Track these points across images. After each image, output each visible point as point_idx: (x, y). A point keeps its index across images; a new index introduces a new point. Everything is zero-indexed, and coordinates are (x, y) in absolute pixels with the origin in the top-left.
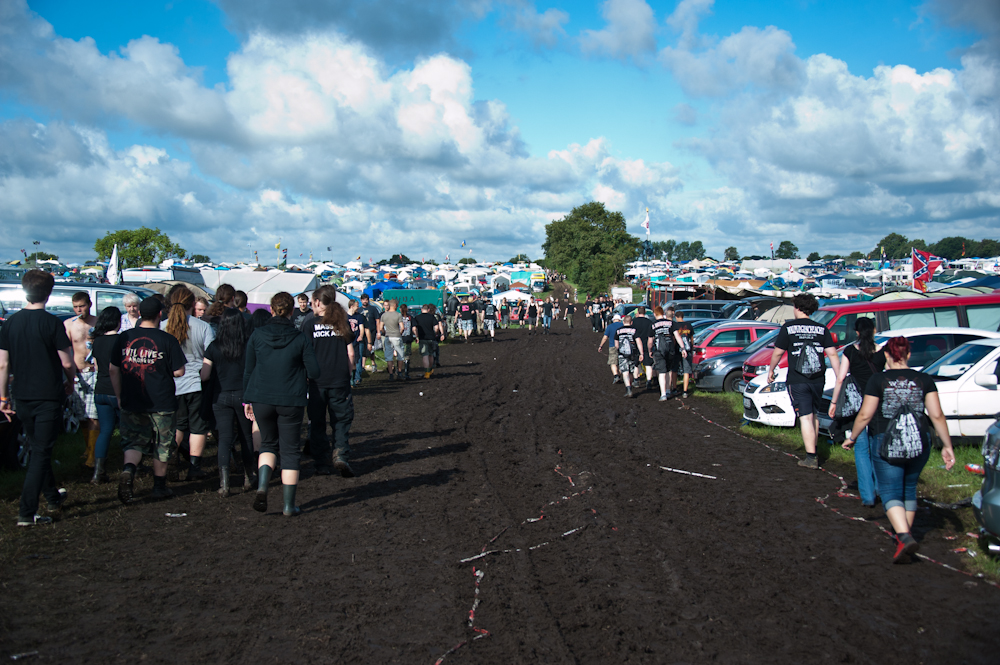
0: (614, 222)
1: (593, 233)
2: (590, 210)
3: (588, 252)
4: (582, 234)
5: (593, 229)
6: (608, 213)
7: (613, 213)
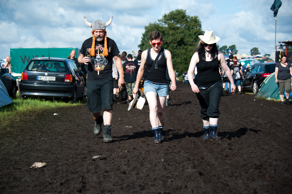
0: (193, 23)
1: (179, 31)
2: (175, 15)
3: (176, 45)
4: (171, 32)
5: (178, 28)
6: (189, 17)
7: (192, 17)
